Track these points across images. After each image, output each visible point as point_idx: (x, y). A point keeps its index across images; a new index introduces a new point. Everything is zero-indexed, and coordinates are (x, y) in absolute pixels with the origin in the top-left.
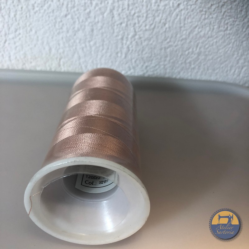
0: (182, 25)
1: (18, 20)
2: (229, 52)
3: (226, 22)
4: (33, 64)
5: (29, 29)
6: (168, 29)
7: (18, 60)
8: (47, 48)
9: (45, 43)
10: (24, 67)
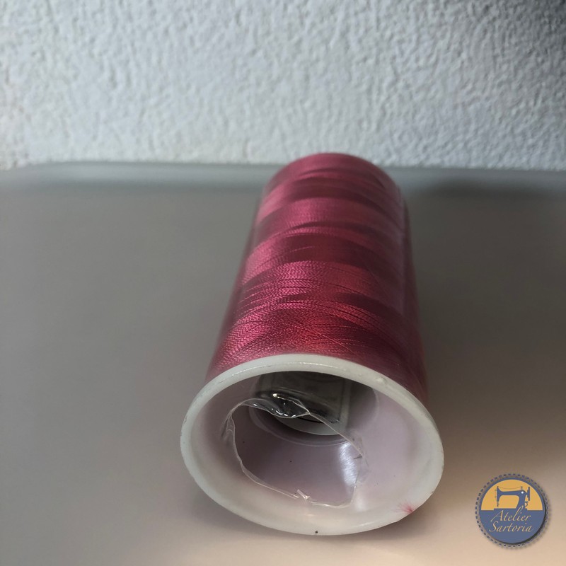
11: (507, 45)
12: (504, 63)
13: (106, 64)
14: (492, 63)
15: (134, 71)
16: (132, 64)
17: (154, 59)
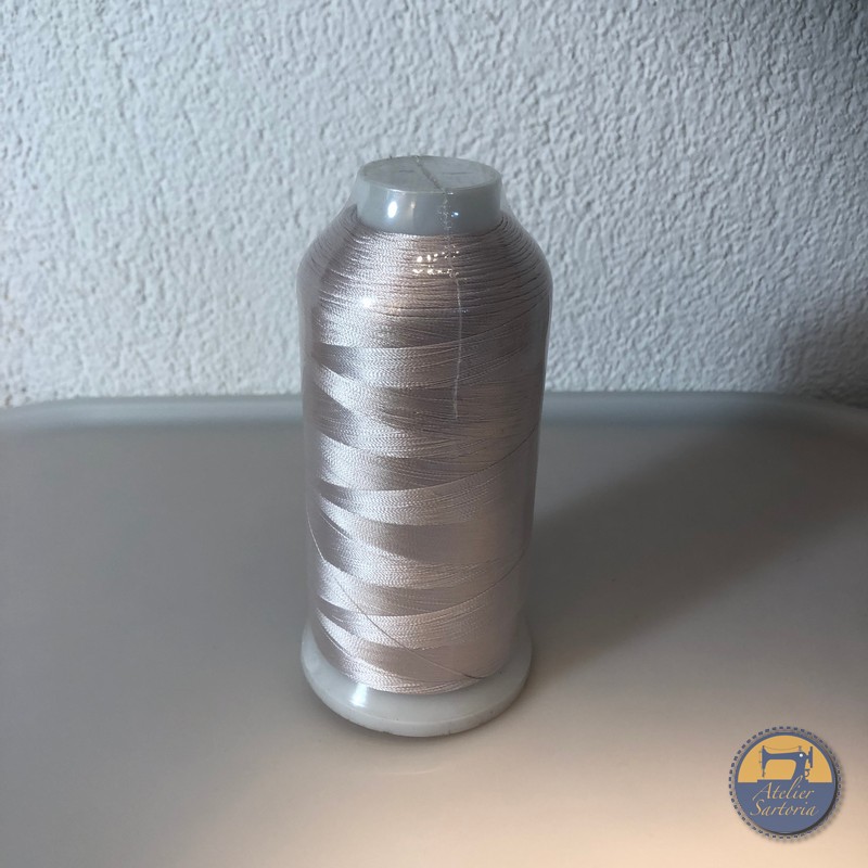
0: (607, 252)
1: (206, 278)
2: (751, 310)
3: (724, 233)
4: (245, 383)
5: (232, 297)
6: (570, 268)
7: (208, 376)
8: (277, 342)
9: (271, 329)
10: (223, 391)
11: (616, 245)
12: (615, 266)
13: (133, 273)
14: (601, 266)
15: (168, 282)
16: (166, 273)
17: (194, 268)
